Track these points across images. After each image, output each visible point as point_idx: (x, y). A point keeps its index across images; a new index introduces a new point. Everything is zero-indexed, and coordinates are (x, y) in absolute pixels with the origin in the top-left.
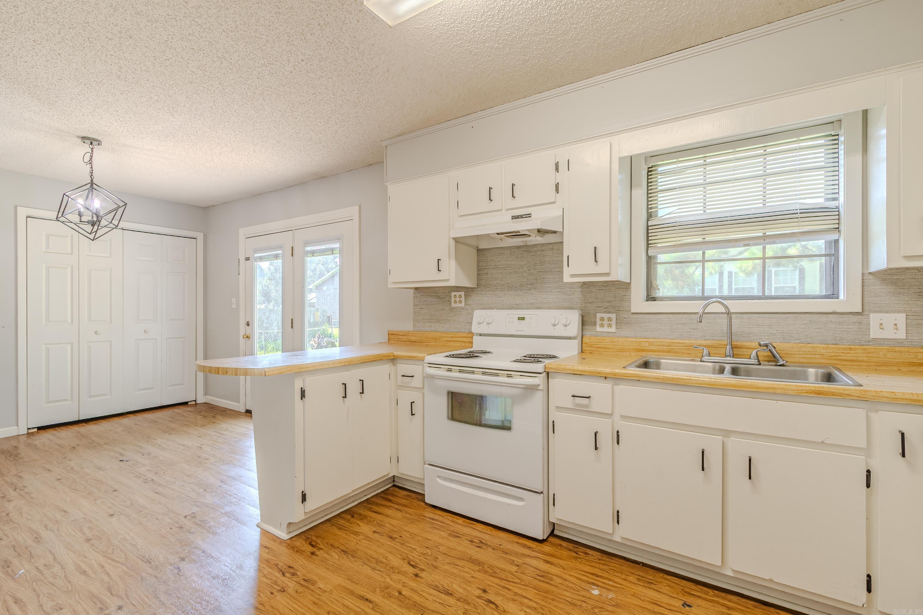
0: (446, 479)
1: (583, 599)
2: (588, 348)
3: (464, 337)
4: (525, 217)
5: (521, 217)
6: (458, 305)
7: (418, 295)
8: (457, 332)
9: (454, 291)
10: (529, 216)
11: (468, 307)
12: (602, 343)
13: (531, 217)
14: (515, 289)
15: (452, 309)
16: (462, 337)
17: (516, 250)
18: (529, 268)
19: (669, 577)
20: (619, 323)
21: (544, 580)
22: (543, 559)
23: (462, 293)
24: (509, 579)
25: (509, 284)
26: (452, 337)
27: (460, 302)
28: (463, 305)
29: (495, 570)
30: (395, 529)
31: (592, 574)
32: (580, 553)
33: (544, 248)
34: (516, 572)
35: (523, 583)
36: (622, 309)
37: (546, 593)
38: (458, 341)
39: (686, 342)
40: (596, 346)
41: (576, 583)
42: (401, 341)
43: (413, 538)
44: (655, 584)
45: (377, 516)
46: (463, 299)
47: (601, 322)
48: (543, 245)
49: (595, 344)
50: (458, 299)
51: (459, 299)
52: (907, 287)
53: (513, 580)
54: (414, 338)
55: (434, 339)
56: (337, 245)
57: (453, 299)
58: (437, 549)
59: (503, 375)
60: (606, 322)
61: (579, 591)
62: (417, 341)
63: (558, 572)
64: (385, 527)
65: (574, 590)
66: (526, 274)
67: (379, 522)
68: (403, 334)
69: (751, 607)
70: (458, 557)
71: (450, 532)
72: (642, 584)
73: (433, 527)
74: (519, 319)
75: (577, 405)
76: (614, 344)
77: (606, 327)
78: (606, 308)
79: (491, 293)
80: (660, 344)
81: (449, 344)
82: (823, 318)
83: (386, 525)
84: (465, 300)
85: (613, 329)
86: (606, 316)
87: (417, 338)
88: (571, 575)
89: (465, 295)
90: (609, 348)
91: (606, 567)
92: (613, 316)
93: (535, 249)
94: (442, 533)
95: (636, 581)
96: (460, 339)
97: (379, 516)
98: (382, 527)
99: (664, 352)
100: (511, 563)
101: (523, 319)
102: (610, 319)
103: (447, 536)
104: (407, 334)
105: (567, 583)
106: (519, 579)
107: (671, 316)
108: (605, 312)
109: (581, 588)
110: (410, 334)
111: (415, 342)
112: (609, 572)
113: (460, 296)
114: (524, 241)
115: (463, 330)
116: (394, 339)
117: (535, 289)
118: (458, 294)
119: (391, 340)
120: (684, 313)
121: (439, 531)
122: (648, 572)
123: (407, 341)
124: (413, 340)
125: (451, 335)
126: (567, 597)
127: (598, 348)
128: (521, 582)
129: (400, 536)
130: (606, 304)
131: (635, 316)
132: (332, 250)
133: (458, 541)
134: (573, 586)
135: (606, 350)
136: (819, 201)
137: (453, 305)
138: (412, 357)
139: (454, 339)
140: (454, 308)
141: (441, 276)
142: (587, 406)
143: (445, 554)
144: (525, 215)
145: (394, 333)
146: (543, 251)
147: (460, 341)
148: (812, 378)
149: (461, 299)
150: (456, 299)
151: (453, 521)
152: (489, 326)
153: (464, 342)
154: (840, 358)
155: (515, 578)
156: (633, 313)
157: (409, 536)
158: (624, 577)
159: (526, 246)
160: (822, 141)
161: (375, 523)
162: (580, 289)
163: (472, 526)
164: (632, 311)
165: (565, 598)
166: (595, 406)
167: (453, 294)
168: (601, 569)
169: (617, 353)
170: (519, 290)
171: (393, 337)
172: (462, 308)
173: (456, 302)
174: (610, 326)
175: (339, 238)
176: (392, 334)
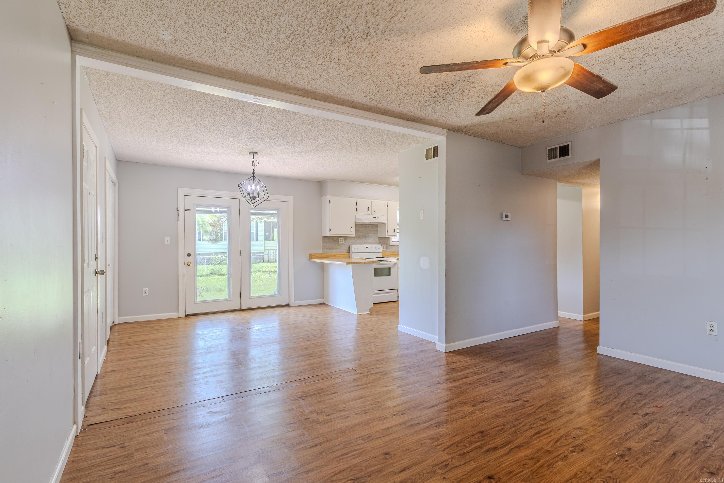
5: (376, 218)
6: (341, 243)
7: (324, 240)
10: (378, 218)
11: (345, 244)
12: (384, 254)
15: (339, 244)
16: (345, 254)
18: (365, 232)
20: (387, 248)
23: (343, 239)
27: (342, 242)
28: (343, 243)
46: (343, 241)
50: (341, 241)
57: (339, 241)
60: (384, 248)
68: (319, 255)
74: (366, 247)
76: (387, 253)
79: (353, 239)
81: (340, 257)
85: (386, 250)
86: (384, 246)
92: (386, 246)
93: (366, 226)
101: (368, 247)
110: (322, 255)
117: (367, 238)
118: (341, 239)
130: (385, 243)
131: (390, 246)
137: (339, 243)
139: (342, 255)
146: (368, 226)
152: (358, 250)
159: (364, 224)
162: (378, 239)
167: (339, 239)
170: (362, 238)
171: (314, 256)
172: (343, 244)
173: (340, 242)
174: (385, 249)
175: (278, 210)
176: (314, 255)
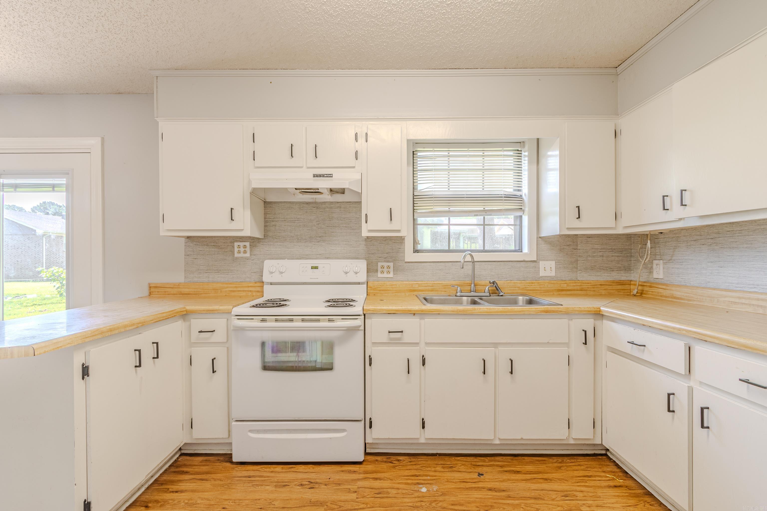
0: (258, 431)
1: (419, 499)
2: (371, 291)
3: (251, 287)
4: (327, 177)
5: (323, 176)
6: (242, 255)
7: (191, 244)
8: (240, 282)
9: (237, 241)
10: (330, 176)
11: (254, 257)
12: (383, 287)
13: (332, 177)
14: (305, 241)
15: (235, 260)
16: (248, 287)
17: (305, 205)
18: (318, 223)
19: (459, 458)
20: (396, 270)
21: (383, 496)
22: (371, 478)
23: (248, 244)
24: (356, 507)
25: (299, 237)
26: (236, 287)
27: (245, 252)
28: (248, 255)
29: (339, 504)
30: (212, 503)
31: (413, 476)
32: (394, 462)
33: (332, 206)
34: (357, 498)
35: (369, 506)
36: (398, 259)
37: (391, 507)
38: (243, 291)
39: (443, 282)
40: (379, 289)
41: (406, 488)
42: (168, 294)
43: (239, 505)
44: (454, 467)
45: (181, 496)
46: (248, 249)
47: (382, 270)
48: (332, 203)
49: (378, 288)
50: (242, 249)
51: (244, 249)
52: (555, 246)
53: (359, 507)
54: (187, 290)
55: (214, 289)
56: (63, 181)
57: (236, 250)
58: (273, 506)
59: (324, 320)
60: (385, 270)
61: (413, 494)
62: (192, 293)
63: (388, 484)
64: (198, 504)
65: (409, 494)
66: (315, 228)
67: (186, 501)
68: (172, 286)
69: (510, 461)
70: (298, 506)
71: (275, 484)
72: (447, 470)
73: (255, 485)
74: (312, 268)
75: (391, 339)
76: (393, 286)
77: (385, 273)
78: (385, 258)
79: (279, 244)
80: (426, 285)
82: (519, 265)
83: (198, 502)
84: (251, 251)
85: (391, 275)
86: (386, 264)
87: (191, 290)
88: (399, 483)
89: (250, 245)
90: (389, 290)
91: (418, 467)
92: (391, 264)
93: (324, 206)
94: (267, 487)
95: (442, 470)
96: (246, 289)
97: (183, 494)
98: (195, 506)
99: (429, 291)
100: (349, 492)
101: (316, 268)
102: (389, 267)
103: (274, 489)
104: (178, 286)
105: (400, 491)
106: (363, 504)
107: (432, 264)
108: (385, 261)
109: (412, 490)
110: (181, 286)
111: (189, 294)
112: (422, 469)
113: (245, 247)
114: (313, 198)
115: (248, 280)
116: (158, 292)
117: (324, 241)
118: (242, 244)
119: (154, 293)
120: (441, 262)
121: (263, 487)
122: (445, 459)
123: (177, 294)
124: (186, 293)
125: (235, 286)
126: (408, 503)
127: (380, 290)
128: (367, 506)
129: (223, 508)
130: (386, 255)
131: (407, 264)
132: (53, 187)
133: (288, 489)
134: (406, 491)
135: (387, 292)
136: (510, 190)
137: (236, 255)
138: (213, 311)
139: (239, 289)
140: (237, 258)
141: (233, 225)
142: (399, 339)
143: (283, 508)
144: (327, 175)
145: (158, 285)
146: (331, 208)
147: (245, 291)
148: (521, 303)
149: (246, 249)
150: (240, 249)
151: (272, 472)
152: (282, 275)
153: (251, 291)
154: (527, 289)
155: (360, 504)
156: (406, 262)
157: (234, 504)
158: (433, 469)
159: (315, 203)
160: (511, 153)
161: (183, 504)
162: (364, 243)
163: (293, 470)
164: (406, 261)
165: (407, 504)
166: (406, 338)
167: (236, 244)
168: (416, 469)
169: (395, 294)
170: (309, 242)
171: (156, 290)
172: (247, 259)
173: (239, 252)
174: (389, 272)
175: (65, 173)
176: (156, 287)
